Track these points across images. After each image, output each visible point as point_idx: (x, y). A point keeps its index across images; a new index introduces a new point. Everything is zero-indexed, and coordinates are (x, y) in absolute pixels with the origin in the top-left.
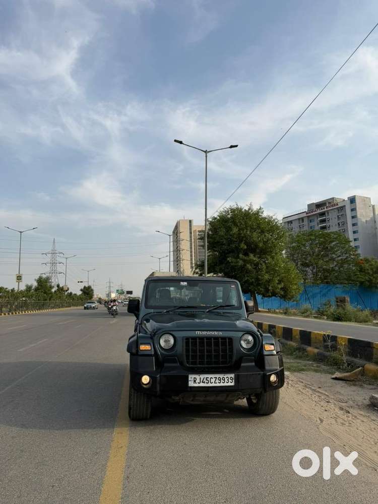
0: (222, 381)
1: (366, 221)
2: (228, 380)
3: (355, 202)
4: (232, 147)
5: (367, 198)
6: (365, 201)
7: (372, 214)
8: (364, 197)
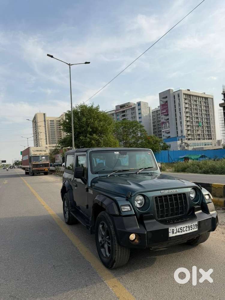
0: (191, 228)
1: (146, 116)
2: (194, 227)
3: (140, 105)
4: (86, 63)
5: (146, 103)
6: (145, 104)
7: (149, 112)
8: (145, 102)
